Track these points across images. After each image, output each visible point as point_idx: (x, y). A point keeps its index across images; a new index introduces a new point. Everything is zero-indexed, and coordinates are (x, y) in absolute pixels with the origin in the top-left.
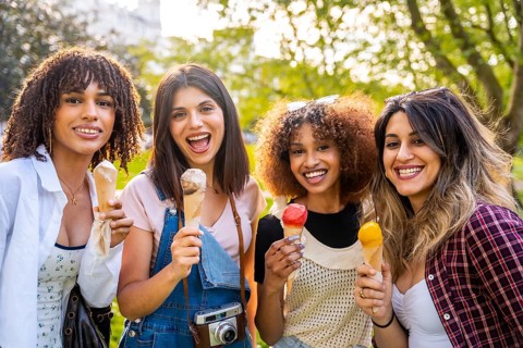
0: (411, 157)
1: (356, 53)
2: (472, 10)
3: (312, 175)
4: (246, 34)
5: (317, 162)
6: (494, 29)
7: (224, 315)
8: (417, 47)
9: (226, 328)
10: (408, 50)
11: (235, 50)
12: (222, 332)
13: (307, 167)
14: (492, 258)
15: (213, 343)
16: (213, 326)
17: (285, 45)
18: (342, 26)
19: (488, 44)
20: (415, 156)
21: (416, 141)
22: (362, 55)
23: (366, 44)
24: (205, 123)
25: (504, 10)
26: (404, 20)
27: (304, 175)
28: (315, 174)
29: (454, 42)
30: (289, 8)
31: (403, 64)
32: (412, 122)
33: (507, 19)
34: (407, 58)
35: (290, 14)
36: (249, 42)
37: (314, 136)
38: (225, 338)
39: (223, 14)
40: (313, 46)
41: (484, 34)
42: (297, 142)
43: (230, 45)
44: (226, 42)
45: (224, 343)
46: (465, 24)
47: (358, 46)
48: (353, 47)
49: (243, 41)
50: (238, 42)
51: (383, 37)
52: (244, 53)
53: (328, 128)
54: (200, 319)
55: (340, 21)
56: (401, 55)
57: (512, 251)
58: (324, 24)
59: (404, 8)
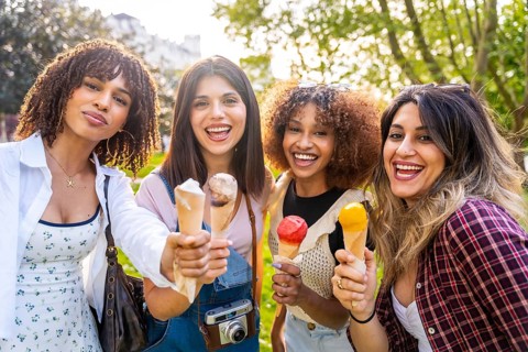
0: (412, 153)
1: (349, 74)
2: (438, 42)
3: (301, 157)
4: (264, 60)
5: (311, 145)
6: (455, 56)
7: (234, 313)
8: (396, 70)
9: (237, 327)
10: (388, 73)
11: (256, 73)
12: (232, 331)
13: (298, 148)
14: (477, 261)
15: (223, 341)
16: (224, 326)
17: (295, 69)
18: (338, 54)
19: (451, 68)
20: (417, 153)
21: (422, 137)
22: (353, 77)
23: (356, 68)
24: (227, 114)
25: (463, 42)
26: (386, 50)
27: (294, 154)
28: (305, 157)
29: (426, 66)
30: (298, 41)
31: (384, 84)
32: (422, 116)
33: (465, 50)
34: (387, 78)
35: (298, 45)
36: (266, 68)
37: (317, 119)
38: (235, 338)
39: (248, 45)
40: (315, 70)
41: (446, 60)
42: (297, 119)
43: (252, 69)
44: (250, 66)
45: (234, 342)
46: (434, 53)
47: (350, 70)
48: (346, 70)
49: (262, 66)
50: (258, 66)
51: (369, 63)
52: (262, 75)
53: (333, 115)
54: (210, 320)
55: (336, 50)
56: (382, 76)
57: (498, 253)
58: (325, 52)
59: (387, 41)
